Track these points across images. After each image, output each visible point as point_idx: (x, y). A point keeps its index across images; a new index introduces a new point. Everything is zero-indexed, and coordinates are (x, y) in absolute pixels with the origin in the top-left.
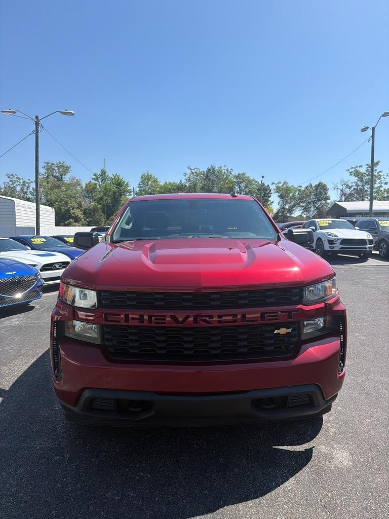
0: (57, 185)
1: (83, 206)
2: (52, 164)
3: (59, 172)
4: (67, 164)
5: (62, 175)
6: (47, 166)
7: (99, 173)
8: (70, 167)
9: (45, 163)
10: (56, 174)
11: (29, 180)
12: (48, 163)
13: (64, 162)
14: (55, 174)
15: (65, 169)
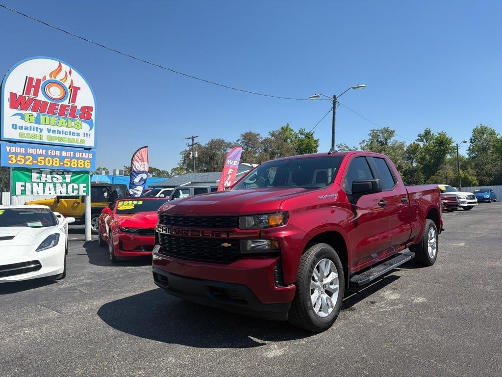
0: (379, 149)
1: (403, 167)
2: (377, 131)
3: (384, 137)
4: (391, 129)
5: (386, 140)
6: (372, 133)
7: (423, 133)
8: (394, 131)
9: (371, 130)
10: (381, 139)
11: (354, 147)
12: (373, 130)
13: (388, 128)
14: (379, 140)
15: (390, 134)
